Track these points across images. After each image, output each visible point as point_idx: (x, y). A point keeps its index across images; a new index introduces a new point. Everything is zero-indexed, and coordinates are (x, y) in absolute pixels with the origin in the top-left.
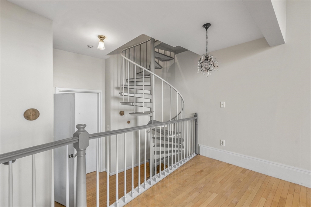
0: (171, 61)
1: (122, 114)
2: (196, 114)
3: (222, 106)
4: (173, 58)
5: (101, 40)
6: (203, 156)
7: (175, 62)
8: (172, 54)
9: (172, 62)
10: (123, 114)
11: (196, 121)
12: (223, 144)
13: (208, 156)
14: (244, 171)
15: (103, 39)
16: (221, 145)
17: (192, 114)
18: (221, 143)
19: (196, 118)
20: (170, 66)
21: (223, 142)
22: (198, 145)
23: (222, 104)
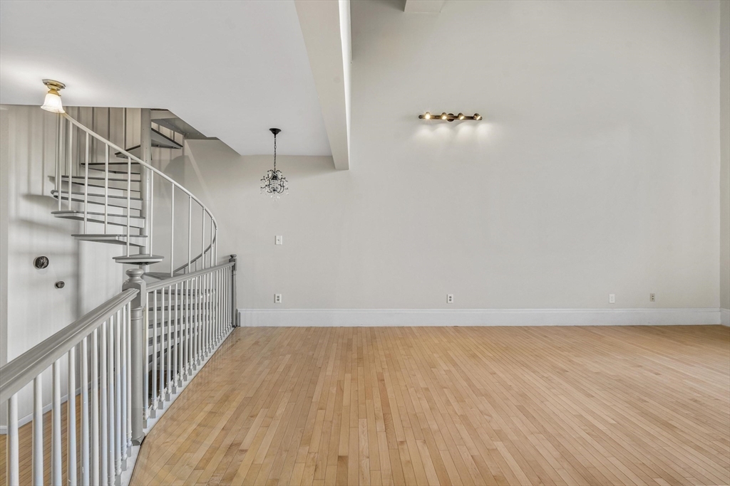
0: (173, 149)
1: (43, 264)
2: (232, 256)
3: (277, 242)
4: (182, 146)
5: (53, 89)
6: (246, 327)
7: (185, 154)
8: (179, 137)
9: (178, 152)
10: (45, 264)
11: (234, 268)
12: (278, 300)
13: (255, 325)
14: (308, 329)
15: (58, 90)
16: (276, 301)
17: (224, 257)
18: (276, 298)
19: (232, 263)
20: (171, 160)
21: (278, 297)
22: (237, 310)
23: (277, 239)
